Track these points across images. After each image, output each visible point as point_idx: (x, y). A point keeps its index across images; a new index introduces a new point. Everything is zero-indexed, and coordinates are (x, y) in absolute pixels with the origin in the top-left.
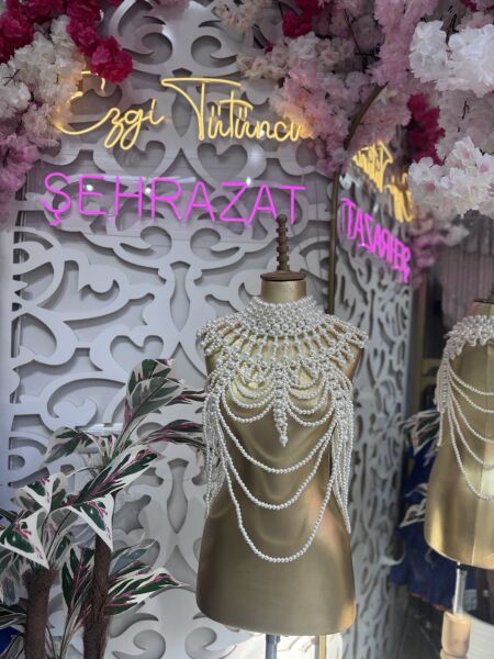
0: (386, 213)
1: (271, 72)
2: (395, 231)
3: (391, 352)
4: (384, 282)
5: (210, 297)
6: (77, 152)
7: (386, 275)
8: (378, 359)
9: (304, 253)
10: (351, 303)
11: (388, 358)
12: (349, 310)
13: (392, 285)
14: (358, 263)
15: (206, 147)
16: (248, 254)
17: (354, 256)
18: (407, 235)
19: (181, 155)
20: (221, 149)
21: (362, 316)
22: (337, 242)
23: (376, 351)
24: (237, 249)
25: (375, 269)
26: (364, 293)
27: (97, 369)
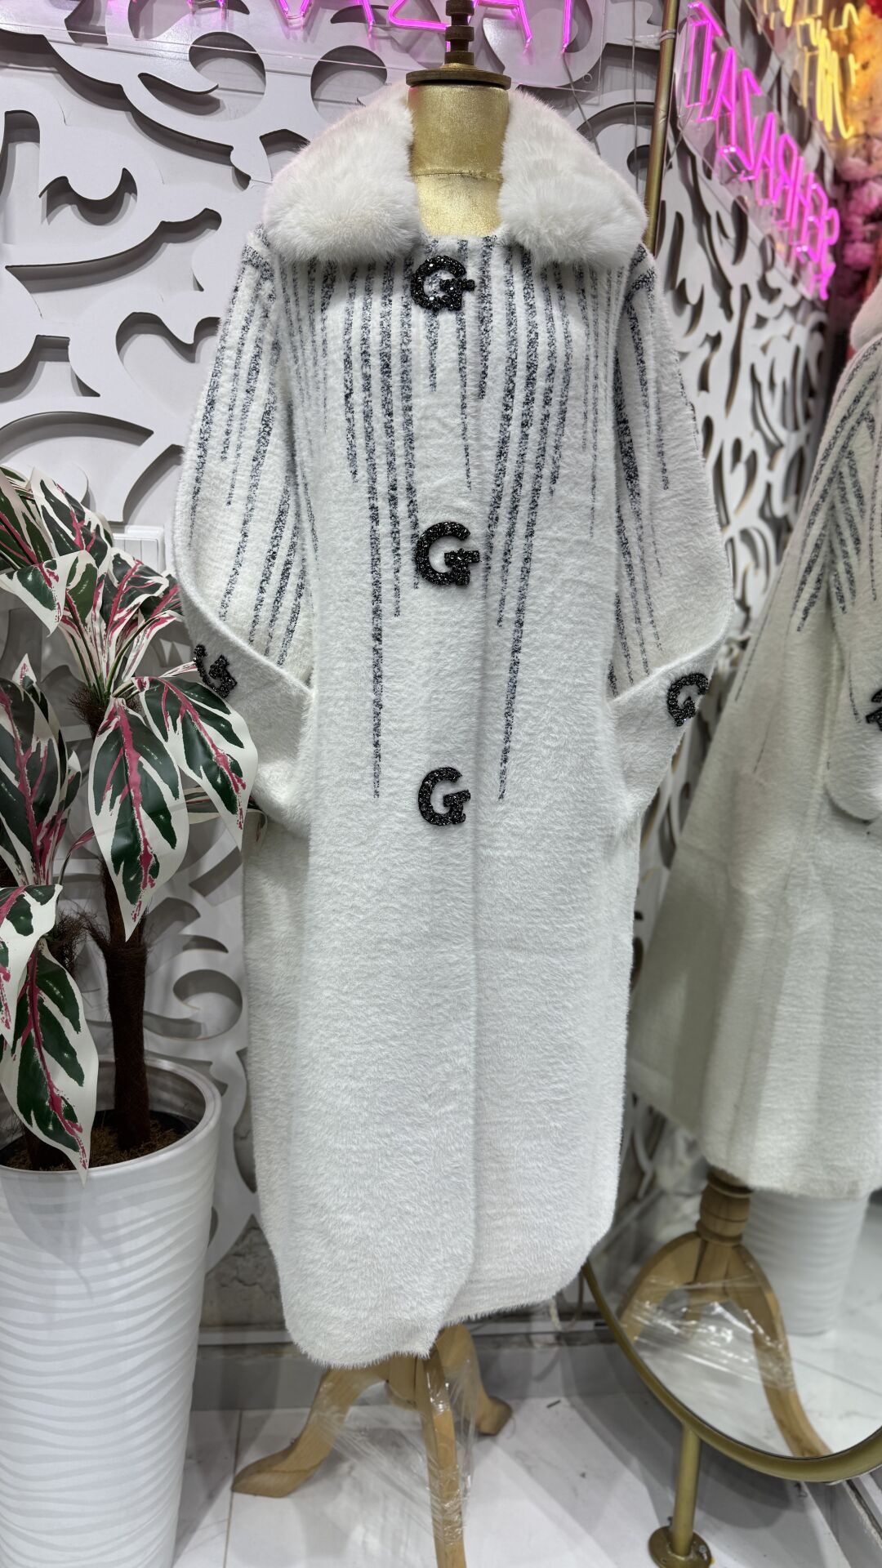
0: (793, 97)
2: (810, 156)
3: (770, 467)
4: (774, 280)
7: (780, 260)
8: (741, 468)
10: (693, 298)
11: (763, 475)
12: (688, 311)
13: (790, 296)
14: (718, 197)
17: (709, 175)
18: (837, 178)
21: (715, 341)
22: (673, 116)
23: (737, 446)
25: (755, 233)
26: (723, 285)
27: (87, 391)
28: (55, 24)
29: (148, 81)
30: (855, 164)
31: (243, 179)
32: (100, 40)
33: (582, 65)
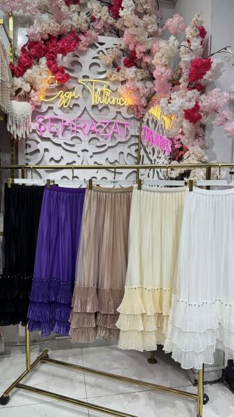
0: (161, 128)
1: (119, 79)
4: (160, 156)
5: (96, 162)
6: (47, 107)
7: (161, 153)
9: (129, 147)
14: (149, 150)
16: (109, 147)
17: (147, 147)
19: (86, 109)
20: (100, 107)
21: (150, 169)
22: (141, 143)
24: (105, 145)
25: (156, 151)
26: (151, 161)
28: (51, 136)
29: (65, 143)
31: (79, 156)
33: (128, 138)
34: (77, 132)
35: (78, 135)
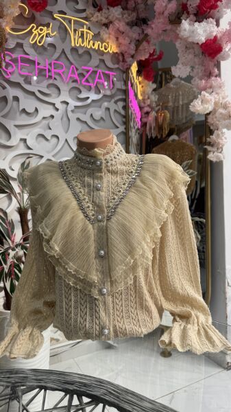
1: (101, 20)
5: (78, 119)
6: (15, 43)
9: (116, 102)
15: (74, 50)
16: (93, 101)
19: (63, 52)
20: (81, 52)
24: (88, 98)
27: (29, 148)
28: (21, 81)
29: (39, 91)
30: (142, 104)
31: (57, 110)
32: (30, 83)
33: (114, 91)
34: (55, 79)
35: (55, 82)
